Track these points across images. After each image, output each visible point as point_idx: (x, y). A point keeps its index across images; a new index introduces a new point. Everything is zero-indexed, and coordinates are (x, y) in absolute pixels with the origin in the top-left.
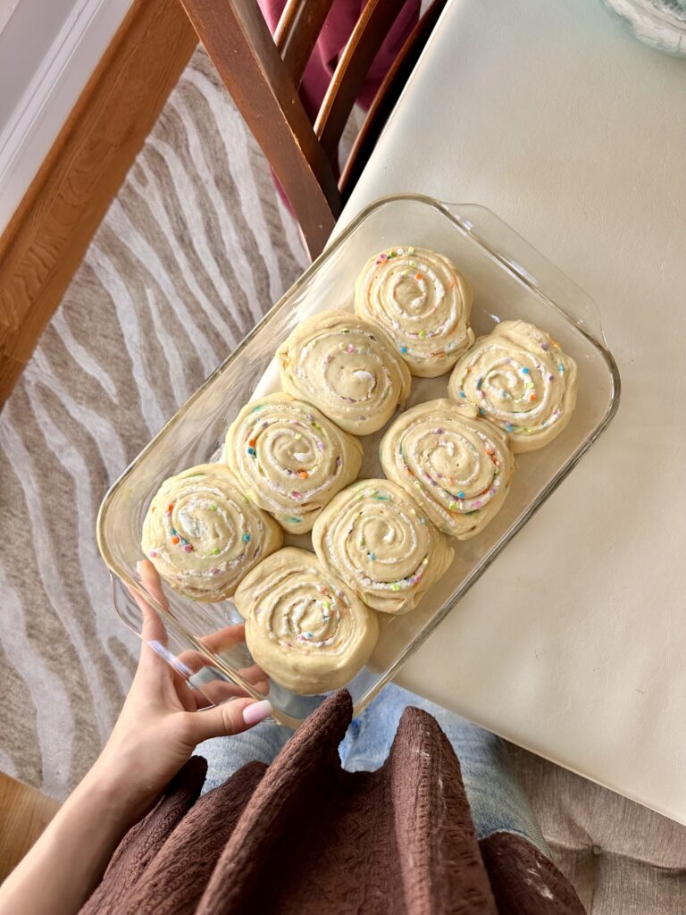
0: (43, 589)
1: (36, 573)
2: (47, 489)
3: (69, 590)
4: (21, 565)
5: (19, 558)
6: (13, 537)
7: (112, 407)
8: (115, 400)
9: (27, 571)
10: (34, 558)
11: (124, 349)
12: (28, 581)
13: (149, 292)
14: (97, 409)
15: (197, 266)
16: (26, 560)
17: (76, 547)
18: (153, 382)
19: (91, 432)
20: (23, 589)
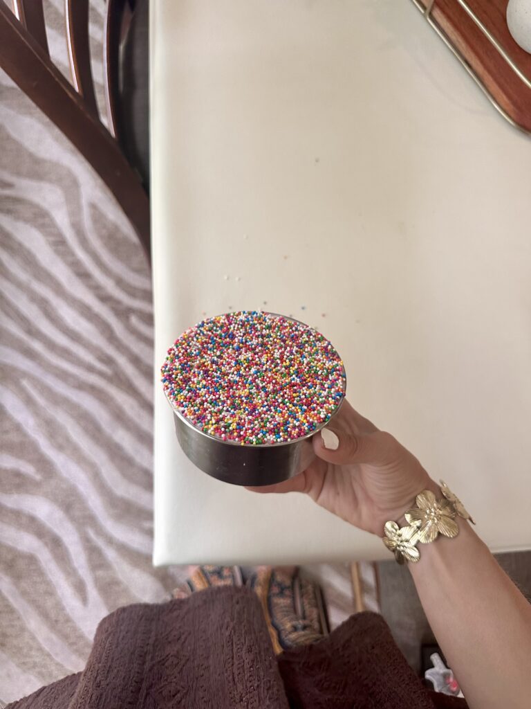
0: (52, 659)
1: (40, 649)
2: (17, 577)
3: (75, 647)
4: (25, 651)
5: (21, 646)
6: (9, 631)
7: (38, 485)
8: (38, 477)
9: (33, 653)
10: (34, 638)
11: (25, 435)
12: (37, 660)
13: (25, 383)
14: (27, 492)
15: (51, 345)
16: (28, 643)
17: (63, 609)
18: (60, 448)
19: (30, 511)
20: (37, 669)
